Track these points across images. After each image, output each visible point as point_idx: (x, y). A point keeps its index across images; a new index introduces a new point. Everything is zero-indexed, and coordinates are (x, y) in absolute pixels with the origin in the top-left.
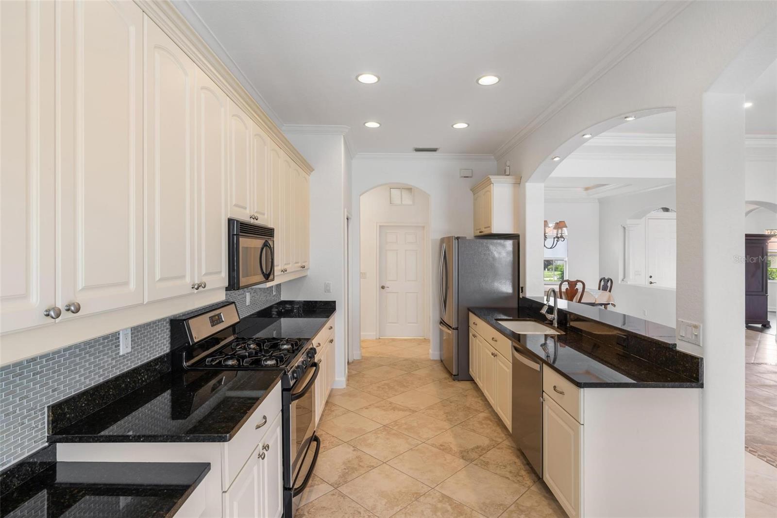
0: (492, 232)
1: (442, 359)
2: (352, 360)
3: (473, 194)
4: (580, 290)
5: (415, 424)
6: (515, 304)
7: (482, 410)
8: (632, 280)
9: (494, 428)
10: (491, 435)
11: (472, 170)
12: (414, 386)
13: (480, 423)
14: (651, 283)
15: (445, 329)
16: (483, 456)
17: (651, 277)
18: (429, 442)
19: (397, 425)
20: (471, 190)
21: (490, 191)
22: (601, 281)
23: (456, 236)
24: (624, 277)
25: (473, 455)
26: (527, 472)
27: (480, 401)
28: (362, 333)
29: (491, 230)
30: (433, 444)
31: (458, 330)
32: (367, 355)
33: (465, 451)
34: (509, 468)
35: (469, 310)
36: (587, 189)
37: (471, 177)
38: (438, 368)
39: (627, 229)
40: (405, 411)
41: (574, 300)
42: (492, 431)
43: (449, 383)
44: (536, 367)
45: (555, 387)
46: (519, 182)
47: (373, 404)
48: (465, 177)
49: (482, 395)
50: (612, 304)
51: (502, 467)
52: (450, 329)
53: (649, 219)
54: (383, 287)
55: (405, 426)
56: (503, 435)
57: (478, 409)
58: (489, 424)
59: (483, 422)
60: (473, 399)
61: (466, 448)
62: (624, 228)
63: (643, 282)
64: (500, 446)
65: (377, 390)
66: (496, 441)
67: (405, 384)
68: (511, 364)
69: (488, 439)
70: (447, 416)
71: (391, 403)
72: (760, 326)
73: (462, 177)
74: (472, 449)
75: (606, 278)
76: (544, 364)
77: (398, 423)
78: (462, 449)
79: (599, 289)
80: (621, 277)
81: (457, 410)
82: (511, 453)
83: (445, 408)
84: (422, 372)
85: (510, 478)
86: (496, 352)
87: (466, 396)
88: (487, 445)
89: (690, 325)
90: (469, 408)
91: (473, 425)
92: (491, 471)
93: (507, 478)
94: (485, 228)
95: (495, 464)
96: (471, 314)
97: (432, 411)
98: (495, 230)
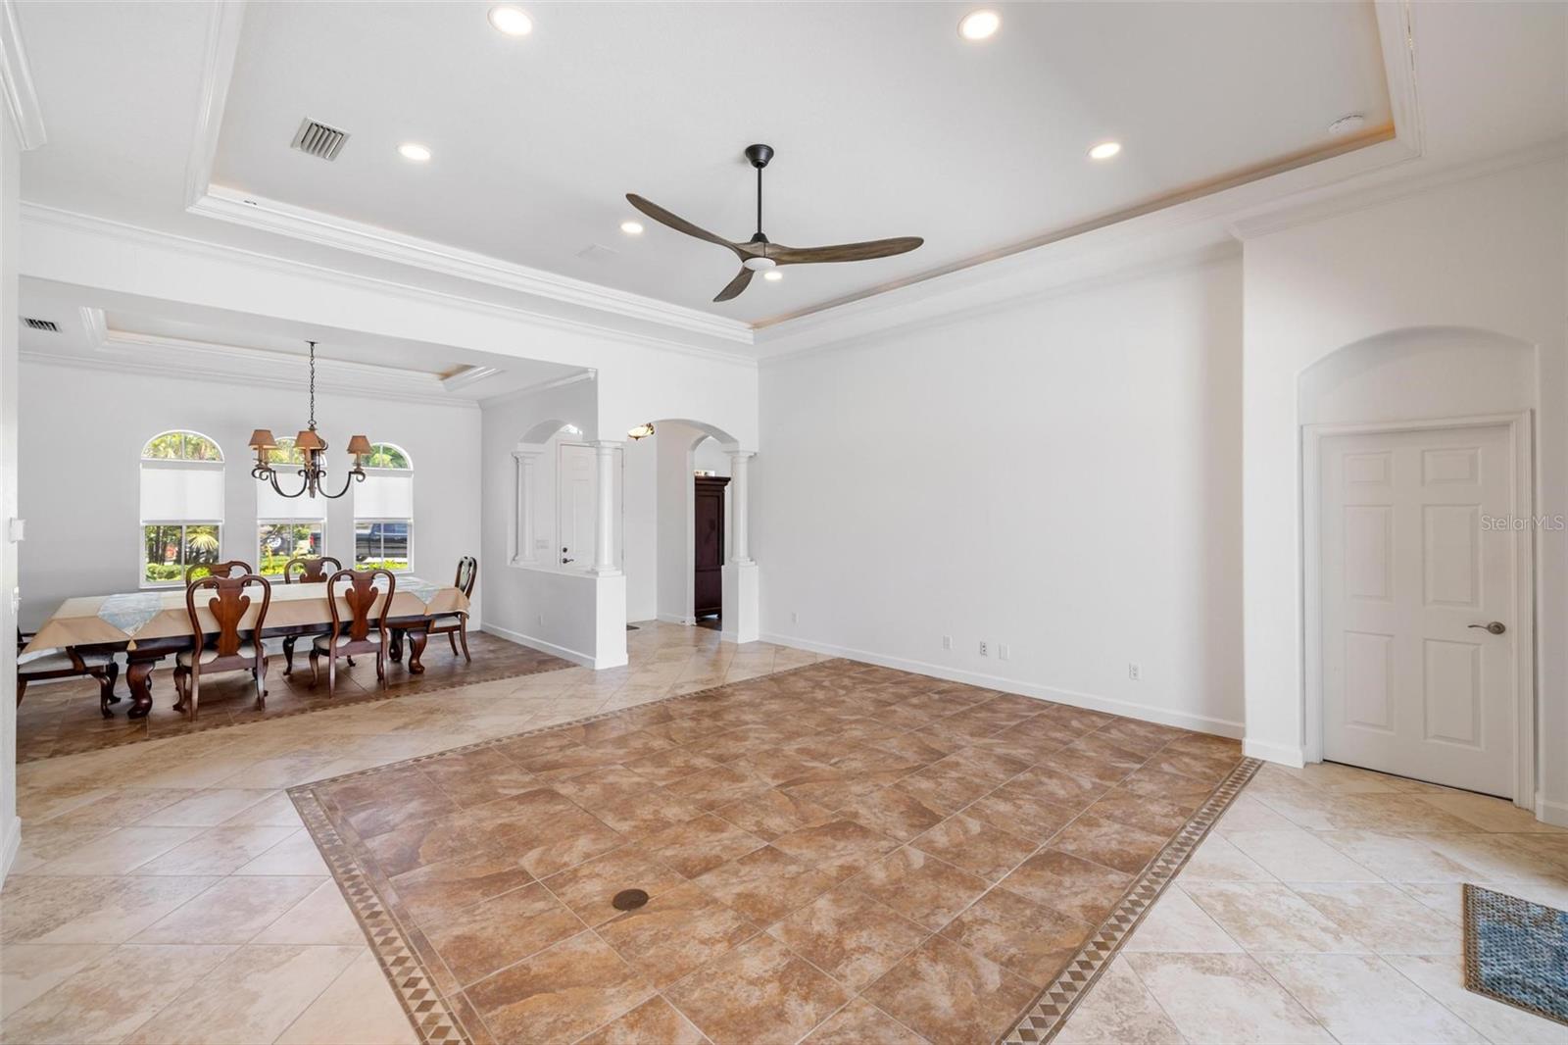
8: (529, 559)
14: (565, 561)
17: (565, 550)
24: (517, 554)
36: (446, 376)
39: (521, 460)
53: (562, 445)
62: (517, 459)
72: (715, 616)
80: (510, 553)
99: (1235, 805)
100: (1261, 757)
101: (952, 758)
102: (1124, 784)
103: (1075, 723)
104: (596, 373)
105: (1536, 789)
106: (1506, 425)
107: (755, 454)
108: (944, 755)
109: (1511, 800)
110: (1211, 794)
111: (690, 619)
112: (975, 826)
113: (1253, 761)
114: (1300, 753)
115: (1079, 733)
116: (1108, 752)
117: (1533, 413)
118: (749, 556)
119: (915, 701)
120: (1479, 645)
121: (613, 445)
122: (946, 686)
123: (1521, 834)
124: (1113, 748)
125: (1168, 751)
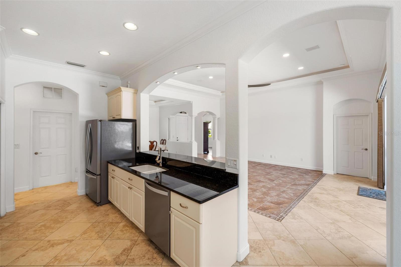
0: (122, 118)
1: (87, 194)
2: (5, 213)
3: (107, 97)
4: (155, 145)
5: (74, 252)
6: (134, 156)
7: (120, 221)
8: (171, 140)
9: (131, 231)
10: (130, 237)
11: (107, 83)
12: (68, 219)
13: (122, 231)
14: (177, 140)
15: (90, 176)
16: (130, 255)
17: (177, 138)
18: (89, 263)
19: (57, 259)
20: (106, 94)
21: (120, 95)
22: (161, 141)
23: (99, 120)
24: (169, 139)
25: (123, 258)
26: (157, 253)
27: (117, 215)
28: (15, 189)
29: (121, 116)
30: (92, 263)
31: (100, 175)
32: (21, 205)
33: (117, 258)
34: (147, 256)
35: (108, 162)
36: (155, 102)
37: (106, 87)
38: (85, 200)
39: (170, 119)
40: (63, 243)
41: (153, 150)
42: (130, 233)
43: (94, 209)
44: (166, 194)
45: (180, 204)
46: (137, 92)
47: (30, 249)
48: (102, 86)
49: (119, 211)
50: (167, 150)
51: (142, 258)
52: (95, 175)
53: (176, 116)
54: (36, 154)
55: (65, 258)
56: (137, 234)
57: (118, 221)
58: (127, 229)
59: (123, 229)
60: (113, 216)
61: (117, 254)
62: (169, 119)
63: (175, 140)
64: (137, 243)
65: (34, 234)
66: (134, 240)
67: (60, 220)
68: (144, 193)
69: (129, 240)
70: (98, 235)
71: (49, 241)
72: (206, 152)
73: (101, 86)
74: (121, 254)
75: (163, 139)
76: (171, 191)
77: (57, 258)
78: (114, 257)
79: (161, 144)
81: (105, 227)
82: (145, 244)
83: (95, 229)
84: (73, 207)
85: (149, 263)
86: (131, 186)
87: (108, 214)
88: (130, 246)
89: (232, 160)
90: (112, 223)
91: (117, 234)
92: (138, 264)
93: (149, 264)
94: (116, 115)
95: (138, 258)
96: (109, 165)
97: (86, 235)
98: (124, 117)
99: (322, 179)
100: (326, 173)
101: (272, 173)
102: (303, 176)
103: (291, 169)
104: (192, 102)
105: (372, 176)
106: (368, 115)
107: (219, 118)
108: (270, 173)
109: (368, 178)
110: (318, 177)
111: (203, 153)
112: (281, 181)
113: (325, 174)
114: (333, 172)
115: (293, 170)
116: (299, 173)
117: (372, 113)
118: (218, 139)
119: (259, 166)
120: (363, 152)
121: (195, 116)
122: (264, 164)
123: (369, 182)
124: (299, 172)
125: (310, 172)
